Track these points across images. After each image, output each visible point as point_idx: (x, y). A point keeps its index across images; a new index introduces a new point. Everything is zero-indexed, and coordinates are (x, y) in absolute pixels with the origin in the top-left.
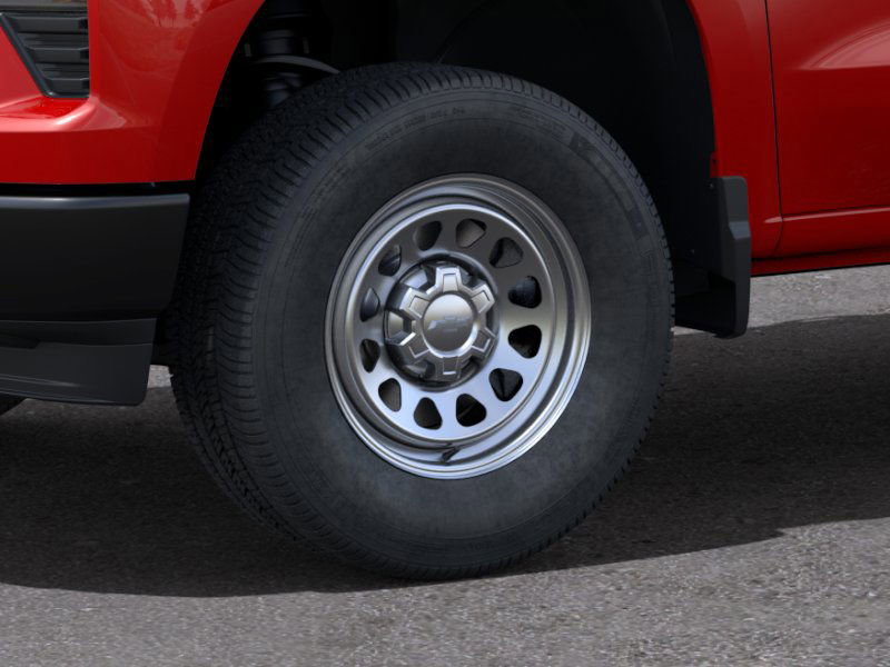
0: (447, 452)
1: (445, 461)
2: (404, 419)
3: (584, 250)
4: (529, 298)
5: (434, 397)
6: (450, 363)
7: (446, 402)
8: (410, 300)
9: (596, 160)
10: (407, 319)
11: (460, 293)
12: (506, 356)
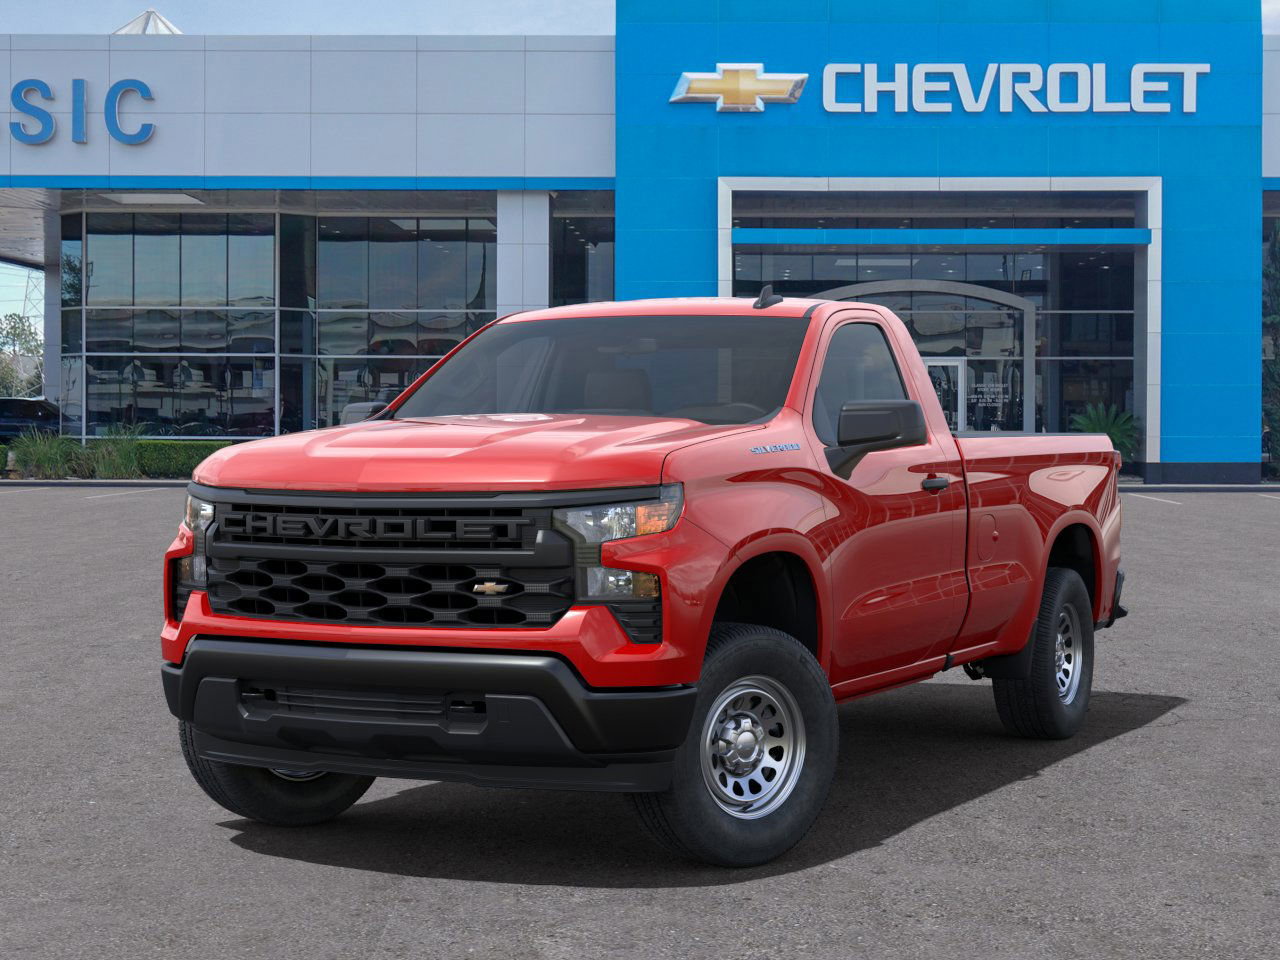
0: (746, 807)
1: (744, 810)
2: (729, 791)
3: (803, 710)
4: (777, 732)
5: (738, 780)
6: (746, 765)
7: (744, 783)
8: (731, 735)
9: (810, 668)
10: (728, 743)
11: (751, 731)
12: (768, 761)
